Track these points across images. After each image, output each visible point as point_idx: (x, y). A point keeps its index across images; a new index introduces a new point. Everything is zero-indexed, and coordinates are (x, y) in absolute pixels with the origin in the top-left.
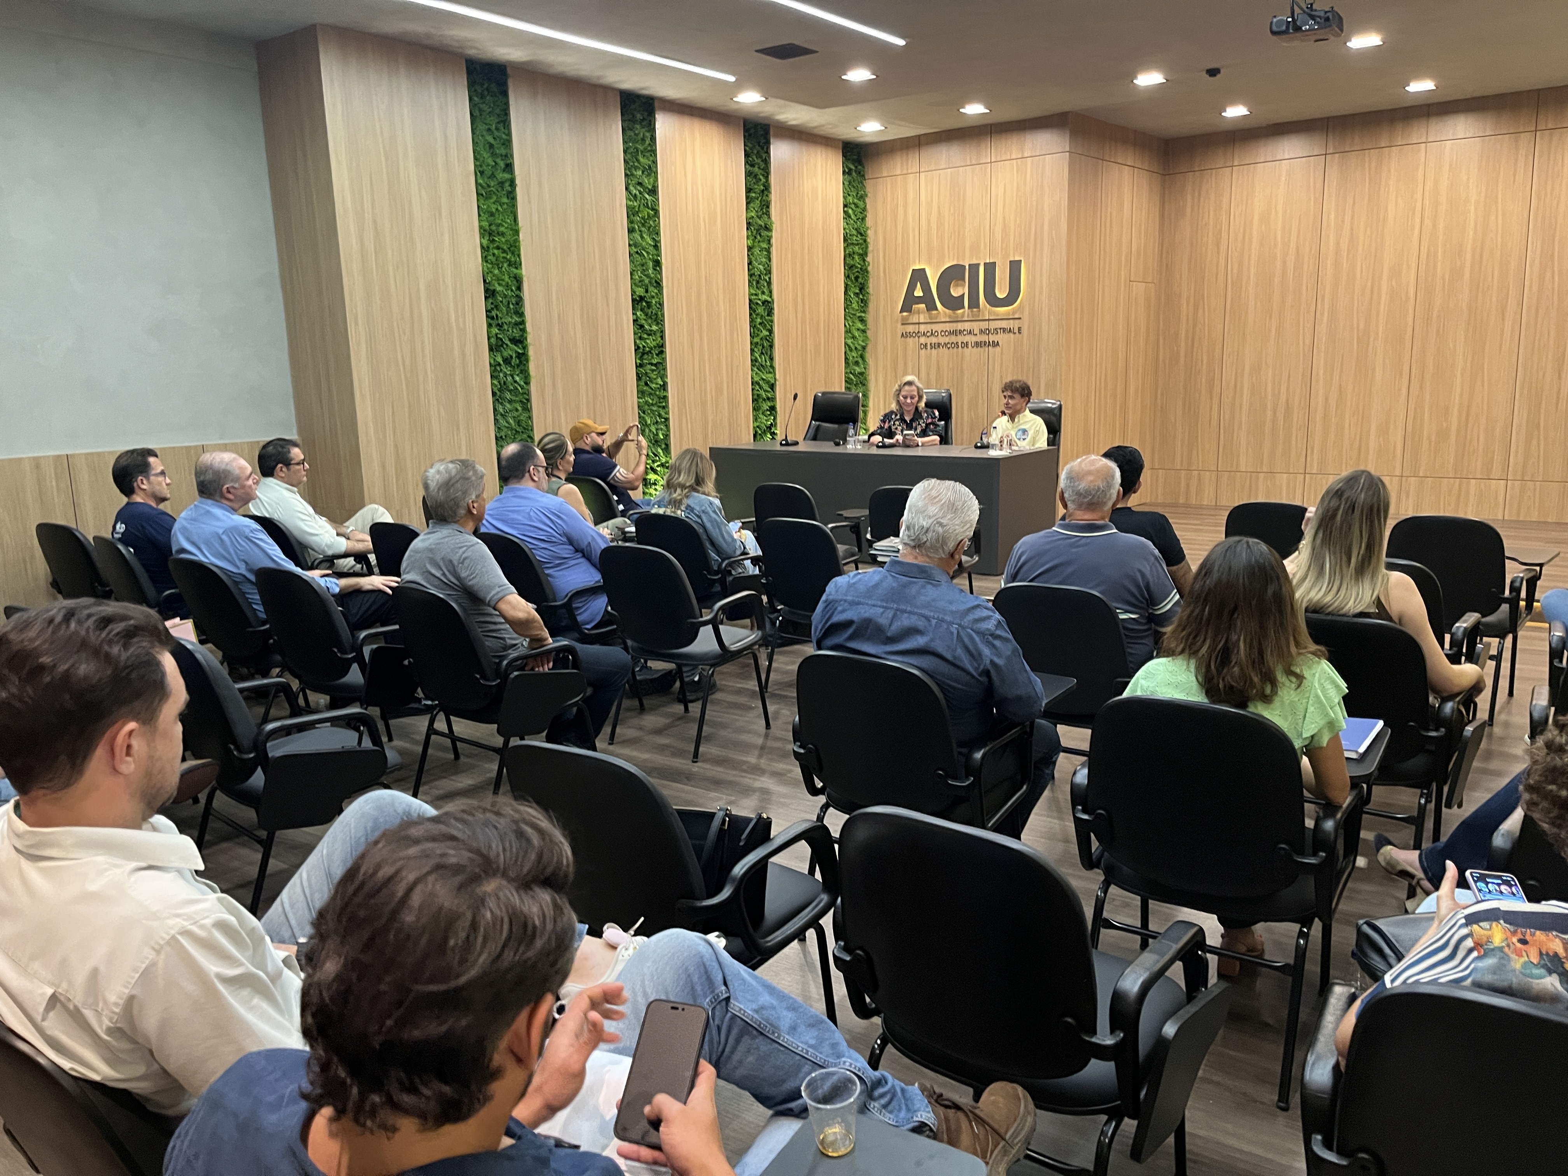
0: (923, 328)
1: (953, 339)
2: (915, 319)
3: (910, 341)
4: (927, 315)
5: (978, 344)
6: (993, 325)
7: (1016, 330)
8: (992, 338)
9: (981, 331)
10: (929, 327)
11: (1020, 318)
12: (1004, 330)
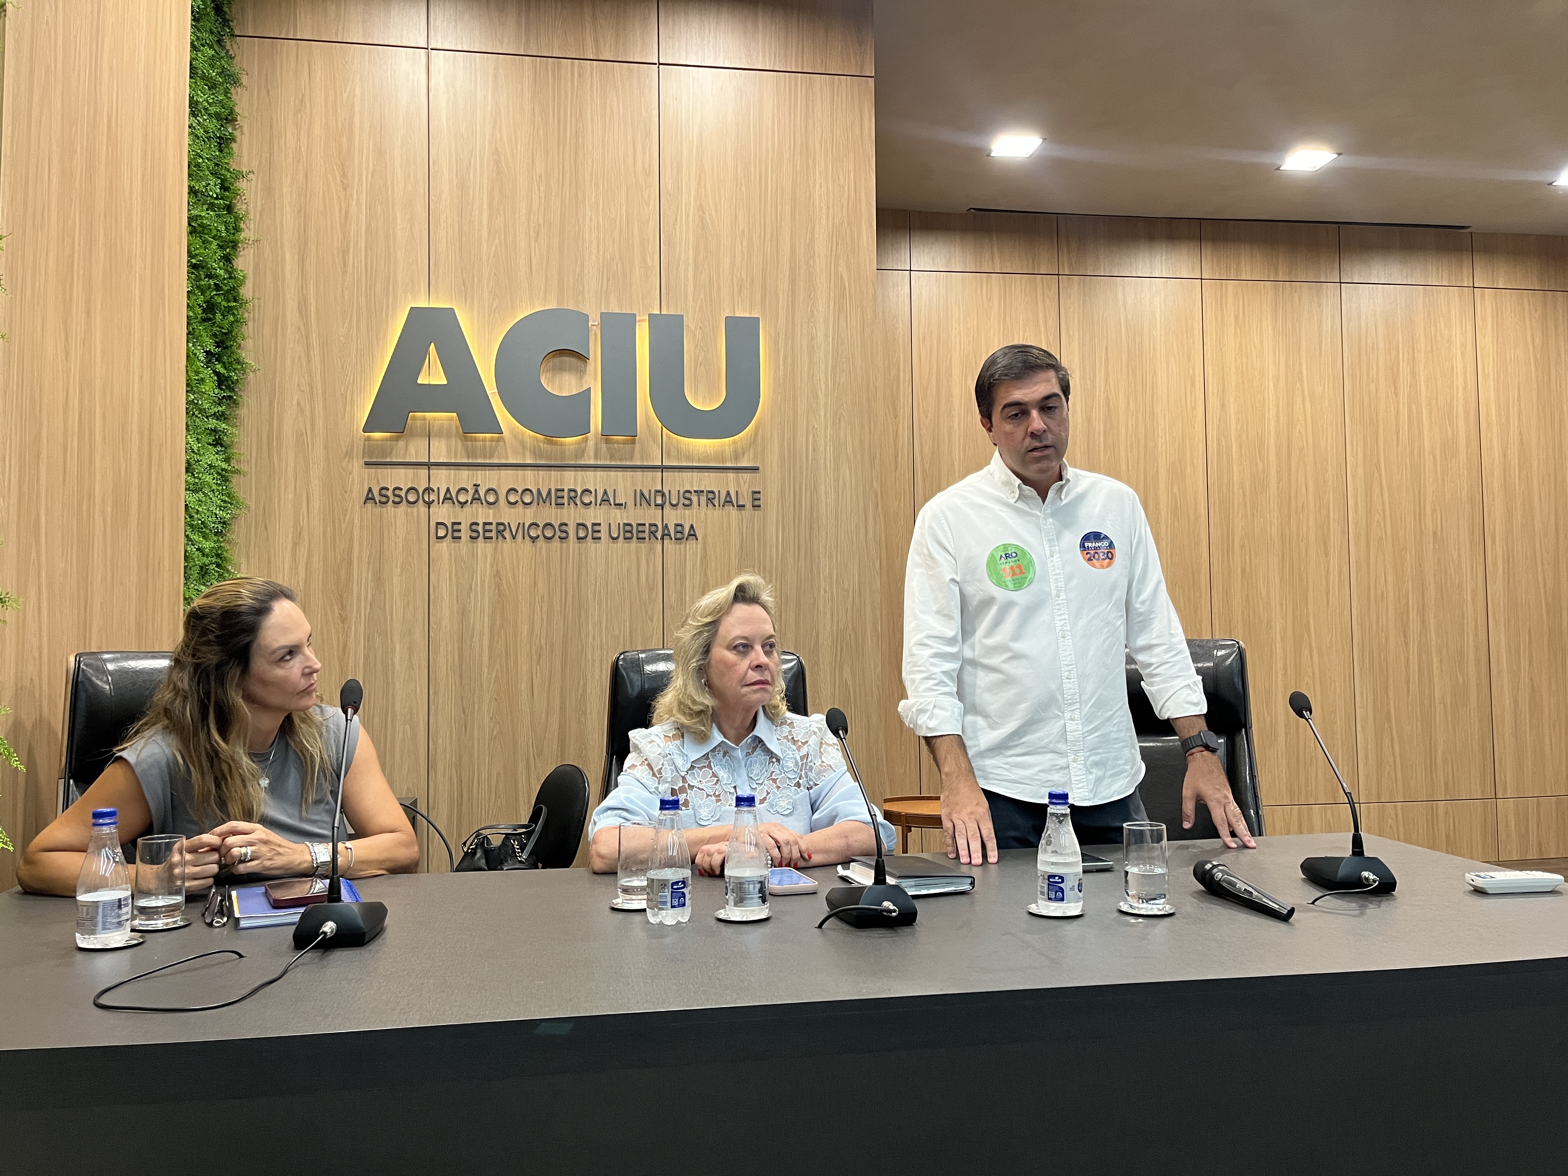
0: (442, 480)
1: (550, 514)
2: (415, 450)
3: (398, 515)
4: (457, 444)
5: (630, 532)
6: (677, 483)
7: (746, 500)
8: (672, 517)
9: (643, 498)
10: (465, 478)
11: (757, 469)
12: (711, 497)
